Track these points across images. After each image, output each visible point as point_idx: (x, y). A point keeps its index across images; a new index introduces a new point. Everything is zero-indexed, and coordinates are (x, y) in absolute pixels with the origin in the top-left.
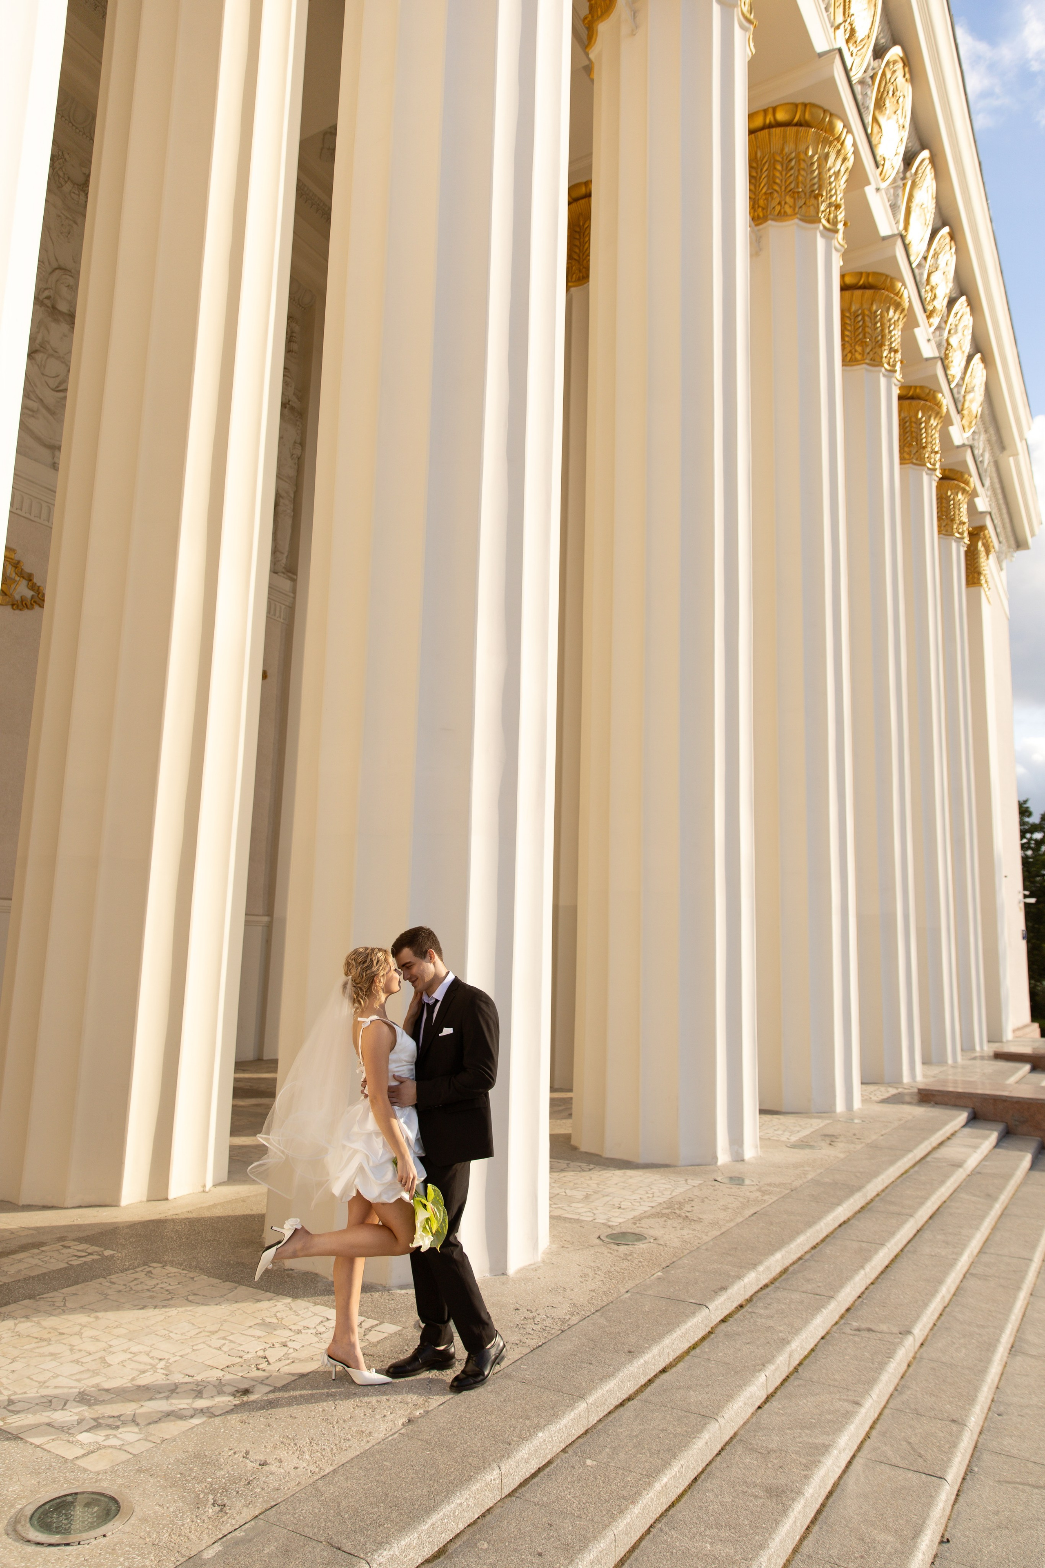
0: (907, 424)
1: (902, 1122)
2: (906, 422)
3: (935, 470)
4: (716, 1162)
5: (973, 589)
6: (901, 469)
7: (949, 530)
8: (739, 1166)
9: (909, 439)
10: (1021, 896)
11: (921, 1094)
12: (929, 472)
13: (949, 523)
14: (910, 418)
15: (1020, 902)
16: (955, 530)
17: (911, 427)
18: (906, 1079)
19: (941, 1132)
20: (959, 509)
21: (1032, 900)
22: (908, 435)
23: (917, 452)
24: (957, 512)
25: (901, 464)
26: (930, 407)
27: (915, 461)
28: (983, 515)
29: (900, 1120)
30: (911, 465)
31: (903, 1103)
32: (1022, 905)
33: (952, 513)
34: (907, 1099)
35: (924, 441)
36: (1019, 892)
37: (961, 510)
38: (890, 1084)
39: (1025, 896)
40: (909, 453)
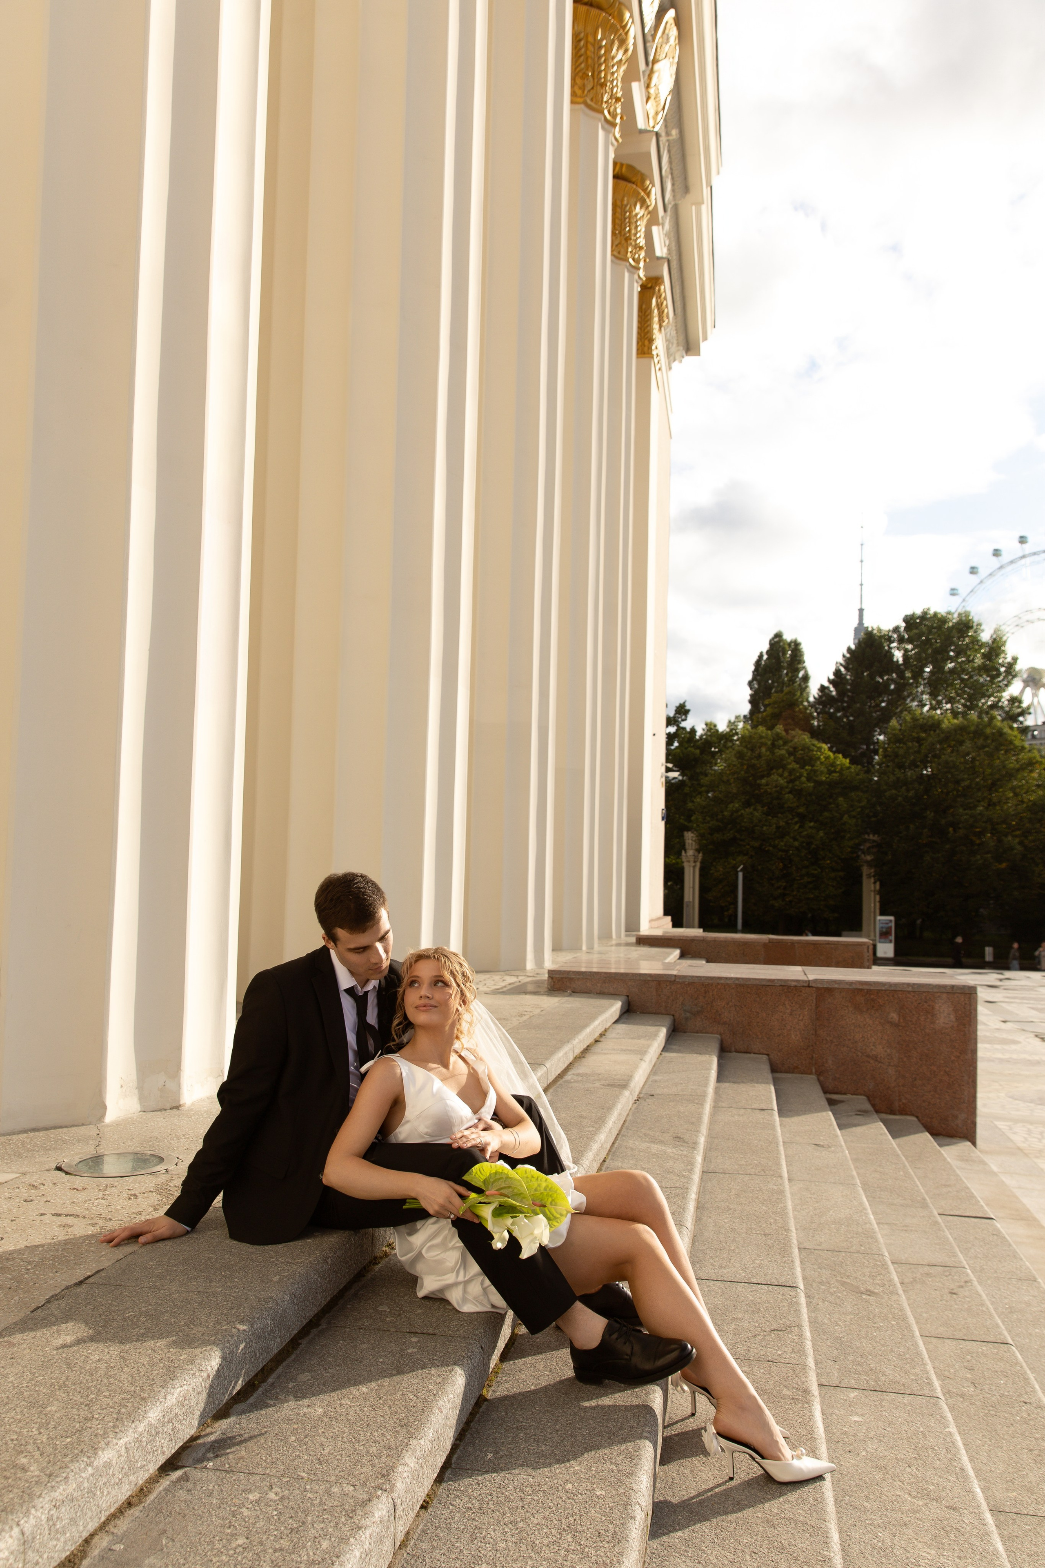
0: (582, 43)
1: (525, 1018)
2: (580, 40)
3: (614, 125)
4: (103, 1115)
5: (644, 361)
6: (572, 110)
7: (622, 251)
8: (161, 1122)
9: (583, 65)
10: (663, 769)
11: (552, 978)
12: (607, 126)
13: (623, 242)
14: (586, 36)
15: (662, 777)
16: (629, 255)
17: (587, 49)
18: (530, 965)
19: (588, 1030)
20: (636, 227)
21: (675, 774)
22: (582, 59)
23: (593, 88)
24: (633, 231)
25: (572, 102)
26: (613, 25)
27: (589, 101)
28: (660, 261)
29: (521, 1015)
30: (582, 106)
31: (526, 993)
32: (663, 780)
33: (628, 229)
34: (530, 988)
35: (603, 75)
36: (662, 765)
37: (639, 229)
38: (507, 972)
39: (668, 770)
40: (583, 88)
